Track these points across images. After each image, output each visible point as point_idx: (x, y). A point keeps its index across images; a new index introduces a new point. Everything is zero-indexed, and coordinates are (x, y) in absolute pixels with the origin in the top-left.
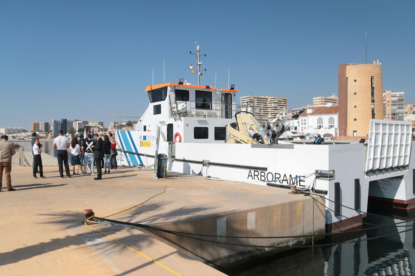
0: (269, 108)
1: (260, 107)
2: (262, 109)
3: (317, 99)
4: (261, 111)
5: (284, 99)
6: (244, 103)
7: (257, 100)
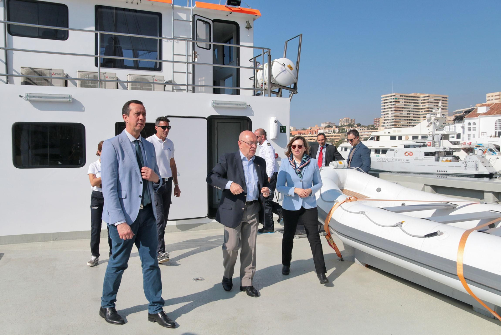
0: (422, 109)
1: (409, 108)
2: (411, 111)
3: (492, 96)
4: (410, 114)
5: (443, 97)
6: (386, 103)
7: (405, 99)
